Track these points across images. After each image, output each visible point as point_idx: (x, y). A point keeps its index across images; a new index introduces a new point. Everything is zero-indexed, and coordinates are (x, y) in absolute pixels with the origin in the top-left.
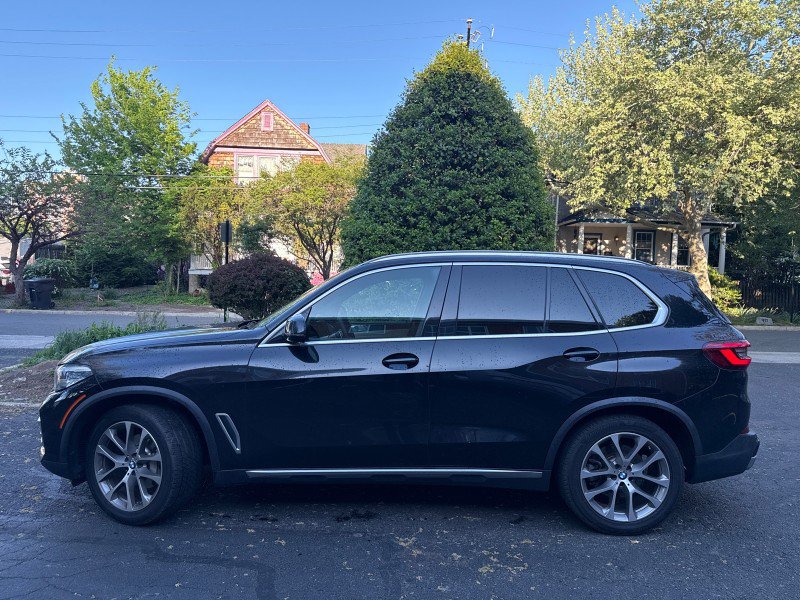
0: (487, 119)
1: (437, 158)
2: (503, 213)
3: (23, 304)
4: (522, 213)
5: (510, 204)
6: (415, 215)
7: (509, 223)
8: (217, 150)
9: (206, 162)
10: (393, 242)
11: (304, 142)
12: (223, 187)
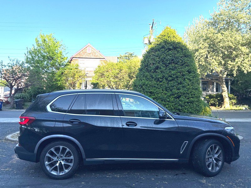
0: (181, 49)
1: (167, 61)
2: (188, 77)
3: (13, 108)
4: (193, 77)
5: (190, 75)
6: (161, 78)
7: (190, 81)
8: (74, 59)
9: (70, 63)
10: (155, 87)
11: (100, 56)
12: (76, 70)
